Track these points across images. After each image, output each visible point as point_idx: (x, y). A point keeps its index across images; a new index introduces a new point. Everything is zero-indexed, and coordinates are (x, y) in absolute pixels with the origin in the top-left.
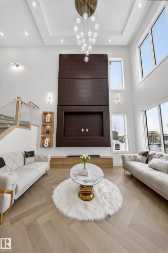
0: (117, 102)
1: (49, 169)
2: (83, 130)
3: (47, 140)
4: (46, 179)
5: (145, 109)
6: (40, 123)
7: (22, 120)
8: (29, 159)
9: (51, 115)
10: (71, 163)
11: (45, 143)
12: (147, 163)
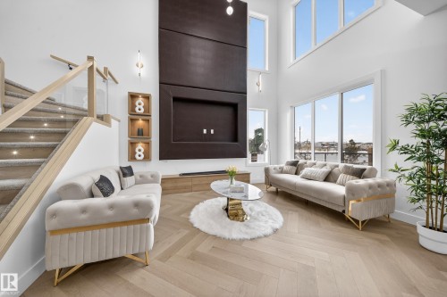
0: (257, 89)
2: (205, 131)
3: (140, 147)
5: (293, 105)
6: (124, 114)
9: (146, 100)
10: (190, 184)
11: (138, 153)
12: (296, 174)
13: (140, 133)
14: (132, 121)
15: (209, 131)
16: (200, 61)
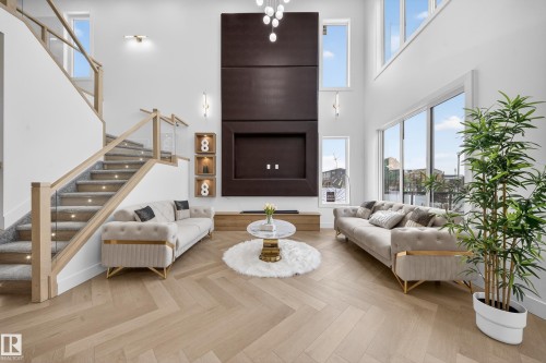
0: (333, 112)
1: (213, 229)
2: (269, 167)
3: (206, 184)
4: (210, 242)
5: (382, 127)
6: (192, 154)
7: (164, 149)
8: (182, 213)
9: (210, 139)
11: (204, 189)
13: (206, 170)
14: (199, 159)
15: (273, 167)
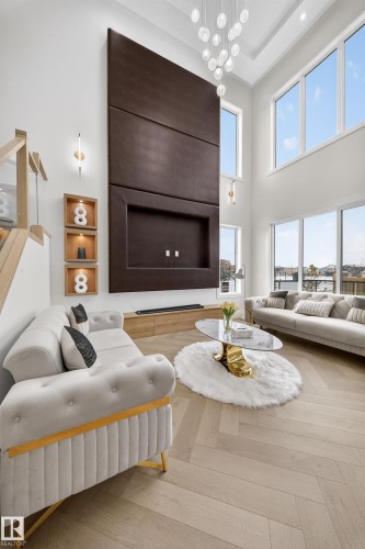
2: (168, 253)
5: (273, 223)
9: (89, 207)
10: (152, 324)
11: (79, 284)
12: (285, 308)
13: (81, 254)
15: (172, 253)
16: (153, 155)
